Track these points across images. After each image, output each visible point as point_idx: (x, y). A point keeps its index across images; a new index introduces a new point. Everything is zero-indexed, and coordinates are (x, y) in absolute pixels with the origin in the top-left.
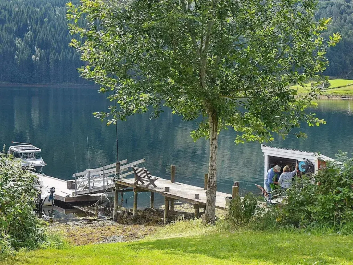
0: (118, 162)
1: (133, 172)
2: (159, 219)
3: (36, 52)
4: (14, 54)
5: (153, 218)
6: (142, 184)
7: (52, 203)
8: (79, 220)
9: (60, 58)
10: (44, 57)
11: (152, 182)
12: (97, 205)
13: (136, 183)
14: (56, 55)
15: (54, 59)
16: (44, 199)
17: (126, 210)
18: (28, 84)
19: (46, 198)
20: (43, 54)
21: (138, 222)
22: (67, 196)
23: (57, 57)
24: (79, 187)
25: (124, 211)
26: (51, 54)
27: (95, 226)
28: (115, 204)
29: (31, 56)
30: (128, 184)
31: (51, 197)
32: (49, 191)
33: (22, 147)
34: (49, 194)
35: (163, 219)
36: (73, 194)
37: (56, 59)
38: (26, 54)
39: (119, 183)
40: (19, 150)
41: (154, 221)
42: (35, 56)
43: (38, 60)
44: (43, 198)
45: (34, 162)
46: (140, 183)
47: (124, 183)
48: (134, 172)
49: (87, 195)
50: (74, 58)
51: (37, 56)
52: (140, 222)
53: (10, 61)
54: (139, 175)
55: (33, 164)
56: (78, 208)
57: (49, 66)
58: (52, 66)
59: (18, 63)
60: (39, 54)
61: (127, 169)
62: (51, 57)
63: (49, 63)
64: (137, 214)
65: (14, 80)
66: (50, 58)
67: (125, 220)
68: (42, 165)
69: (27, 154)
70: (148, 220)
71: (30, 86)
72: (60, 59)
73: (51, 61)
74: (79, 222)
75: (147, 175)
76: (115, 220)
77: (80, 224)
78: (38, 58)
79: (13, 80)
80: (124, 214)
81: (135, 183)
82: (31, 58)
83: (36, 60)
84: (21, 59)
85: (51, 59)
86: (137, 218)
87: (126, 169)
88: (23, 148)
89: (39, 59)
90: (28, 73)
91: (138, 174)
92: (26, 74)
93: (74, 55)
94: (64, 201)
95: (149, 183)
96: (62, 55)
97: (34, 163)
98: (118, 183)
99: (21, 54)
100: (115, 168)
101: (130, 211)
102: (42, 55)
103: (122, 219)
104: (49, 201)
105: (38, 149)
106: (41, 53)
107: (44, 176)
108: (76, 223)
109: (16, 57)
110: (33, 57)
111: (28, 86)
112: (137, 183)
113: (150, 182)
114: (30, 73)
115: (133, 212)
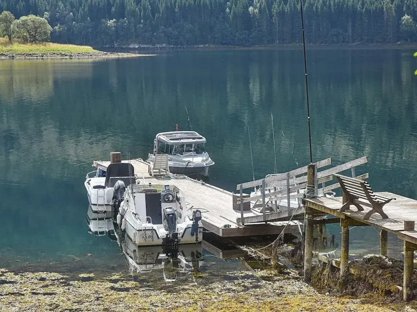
0: (311, 164)
1: (338, 185)
2: (392, 289)
3: (254, 2)
4: (226, 6)
5: (380, 284)
6: (357, 210)
7: (197, 240)
8: (236, 278)
9: (287, 8)
10: (266, 9)
11: (378, 206)
12: (275, 247)
13: (346, 208)
14: (281, 5)
15: (279, 11)
16: (182, 231)
17: (327, 262)
18: (244, 46)
19: (186, 229)
20: (263, 4)
21: (349, 290)
22: (225, 226)
23: (283, 8)
24: (254, 207)
25: (324, 263)
26: (274, 3)
27: (264, 295)
28: (307, 249)
29: (247, 8)
30: (330, 210)
31: (195, 228)
32: (191, 217)
33: (175, 135)
34: (191, 223)
35: (400, 288)
36: (237, 222)
37: (281, 10)
38: (241, 6)
39: (314, 207)
40: (168, 139)
41: (382, 291)
42: (253, 7)
43: (256, 13)
44: (182, 228)
45: (190, 159)
46: (353, 207)
47: (323, 208)
48: (340, 186)
49: (264, 223)
50: (306, 8)
51: (255, 8)
52: (354, 290)
53: (220, 16)
54: (352, 191)
55: (189, 164)
56: (245, 249)
57: (272, 20)
58: (275, 19)
59: (231, 19)
60: (259, 4)
61: (331, 178)
62: (275, 7)
63: (271, 17)
64: (348, 273)
65: (226, 42)
66: (272, 10)
67: (326, 281)
68: (205, 164)
69: (182, 145)
70: (371, 287)
71: (247, 49)
72: (286, 11)
73: (274, 13)
74: (236, 282)
75: (367, 193)
76: (308, 280)
77: (234, 288)
78: (257, 11)
79: (224, 42)
80: (323, 269)
81: (344, 209)
82: (248, 10)
83: (254, 13)
84: (234, 13)
85: (275, 11)
86: (348, 280)
87: (328, 177)
88: (178, 136)
89: (259, 12)
90: (244, 31)
91: (349, 189)
92: (241, 33)
93: (306, 3)
94: (221, 235)
95: (371, 209)
96: (290, 5)
97: (192, 161)
98: (311, 206)
99: (234, 6)
100: (306, 176)
101: (334, 264)
102: (263, 6)
103: (320, 279)
104: (192, 235)
105: (201, 138)
106: (260, 4)
107: (203, 184)
108: (229, 286)
109: (228, 10)
110: (251, 9)
111: (246, 48)
112: (348, 208)
113: (374, 208)
114: (247, 32)
115: (341, 267)
